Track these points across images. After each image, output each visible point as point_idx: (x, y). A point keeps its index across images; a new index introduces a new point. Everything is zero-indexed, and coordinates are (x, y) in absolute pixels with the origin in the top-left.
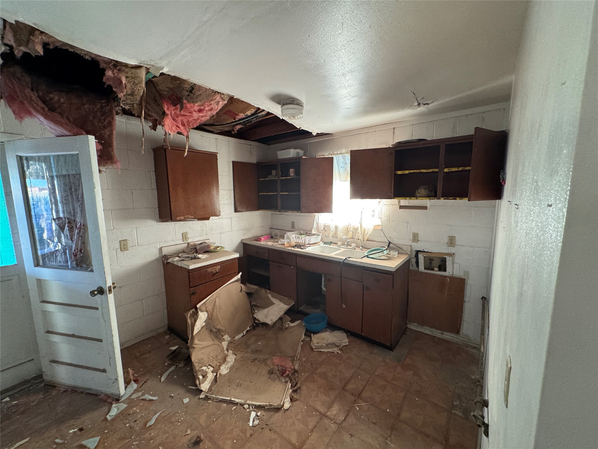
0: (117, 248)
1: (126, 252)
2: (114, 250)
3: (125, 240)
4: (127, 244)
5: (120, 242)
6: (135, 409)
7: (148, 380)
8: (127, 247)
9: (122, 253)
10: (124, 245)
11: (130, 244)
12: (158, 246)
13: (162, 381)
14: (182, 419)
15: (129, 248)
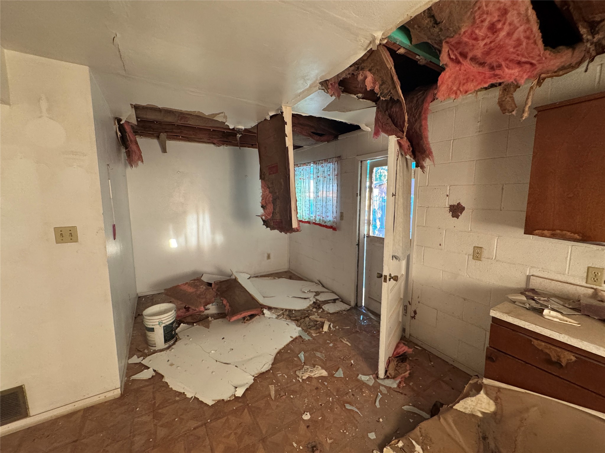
0: (470, 254)
1: (478, 262)
2: (466, 254)
3: (481, 247)
4: (481, 252)
5: (474, 247)
6: (367, 392)
7: (405, 395)
8: (480, 257)
9: (474, 261)
10: (478, 253)
11: (485, 254)
12: (528, 272)
13: (403, 407)
14: (347, 433)
15: (482, 259)
